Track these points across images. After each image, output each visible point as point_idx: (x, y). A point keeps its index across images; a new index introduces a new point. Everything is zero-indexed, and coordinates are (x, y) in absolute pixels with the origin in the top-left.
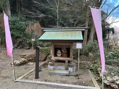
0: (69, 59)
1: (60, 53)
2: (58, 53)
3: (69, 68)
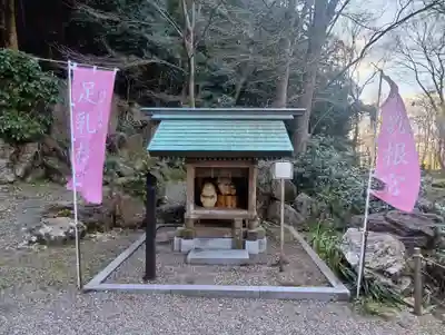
0: (244, 212)
1: (213, 197)
2: (204, 196)
3: (248, 243)
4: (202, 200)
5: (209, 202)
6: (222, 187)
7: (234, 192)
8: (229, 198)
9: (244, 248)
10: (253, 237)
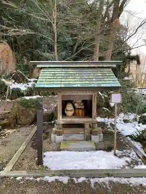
0: (90, 120)
1: (72, 110)
2: (67, 110)
3: (93, 137)
4: (66, 112)
5: (70, 113)
6: (76, 105)
7: (83, 107)
8: (80, 111)
9: (91, 140)
10: (96, 133)
